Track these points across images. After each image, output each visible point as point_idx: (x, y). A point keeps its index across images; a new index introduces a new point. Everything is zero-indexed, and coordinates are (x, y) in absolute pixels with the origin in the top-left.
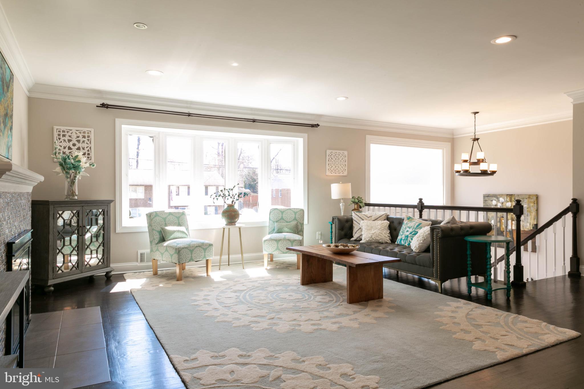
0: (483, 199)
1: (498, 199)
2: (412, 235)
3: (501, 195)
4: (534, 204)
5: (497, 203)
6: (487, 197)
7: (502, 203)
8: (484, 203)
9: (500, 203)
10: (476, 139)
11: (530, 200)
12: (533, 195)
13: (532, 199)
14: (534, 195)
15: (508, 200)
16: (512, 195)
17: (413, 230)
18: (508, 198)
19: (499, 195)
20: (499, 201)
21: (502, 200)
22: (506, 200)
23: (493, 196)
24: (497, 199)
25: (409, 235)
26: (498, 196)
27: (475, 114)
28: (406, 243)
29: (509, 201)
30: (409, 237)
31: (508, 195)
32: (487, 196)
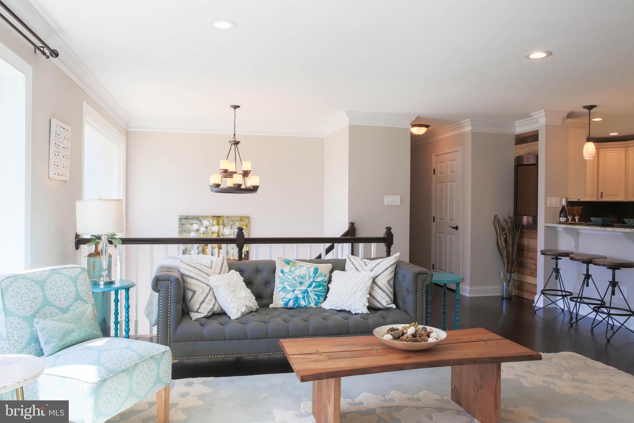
0: (179, 222)
1: (201, 222)
2: (313, 288)
3: (206, 217)
4: (247, 227)
5: (200, 227)
6: (184, 220)
7: (207, 227)
8: (179, 227)
9: (203, 227)
10: (237, 143)
11: (242, 223)
12: (245, 216)
13: (244, 221)
14: (247, 216)
15: (214, 223)
16: (219, 217)
17: (312, 280)
18: (215, 220)
19: (203, 217)
20: (202, 224)
21: (205, 222)
22: (212, 224)
23: (193, 219)
24: (198, 222)
25: (309, 289)
26: (201, 219)
27: (235, 109)
28: (310, 303)
29: (216, 224)
30: (311, 292)
31: (214, 216)
32: (185, 217)
